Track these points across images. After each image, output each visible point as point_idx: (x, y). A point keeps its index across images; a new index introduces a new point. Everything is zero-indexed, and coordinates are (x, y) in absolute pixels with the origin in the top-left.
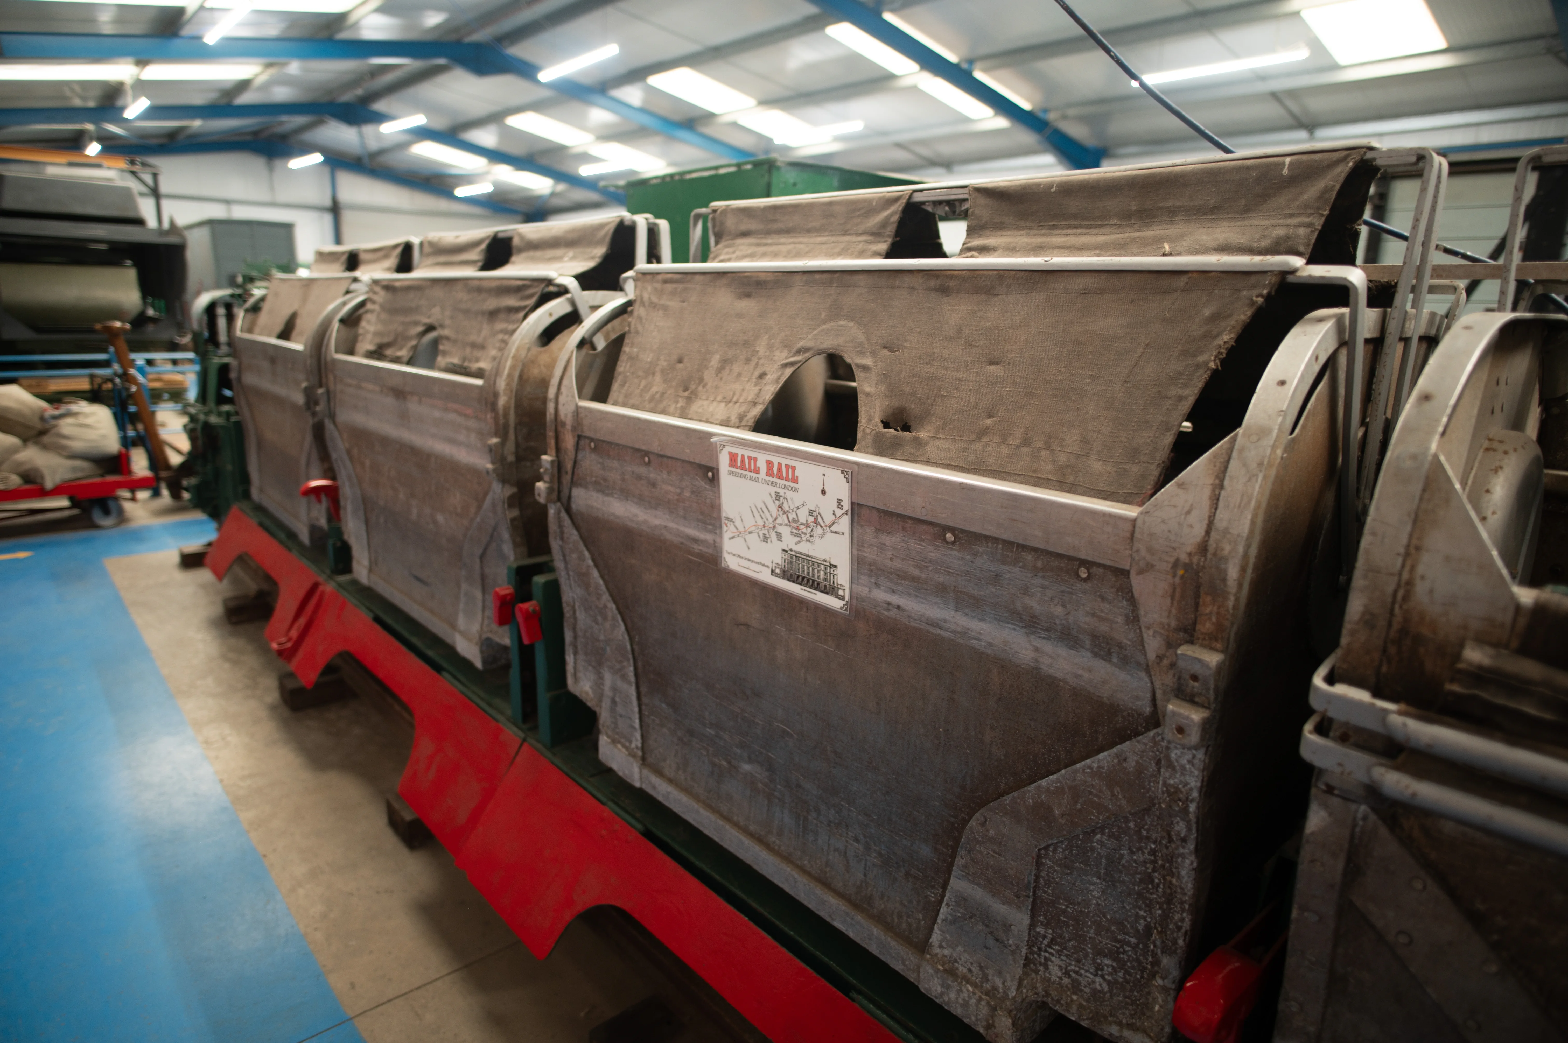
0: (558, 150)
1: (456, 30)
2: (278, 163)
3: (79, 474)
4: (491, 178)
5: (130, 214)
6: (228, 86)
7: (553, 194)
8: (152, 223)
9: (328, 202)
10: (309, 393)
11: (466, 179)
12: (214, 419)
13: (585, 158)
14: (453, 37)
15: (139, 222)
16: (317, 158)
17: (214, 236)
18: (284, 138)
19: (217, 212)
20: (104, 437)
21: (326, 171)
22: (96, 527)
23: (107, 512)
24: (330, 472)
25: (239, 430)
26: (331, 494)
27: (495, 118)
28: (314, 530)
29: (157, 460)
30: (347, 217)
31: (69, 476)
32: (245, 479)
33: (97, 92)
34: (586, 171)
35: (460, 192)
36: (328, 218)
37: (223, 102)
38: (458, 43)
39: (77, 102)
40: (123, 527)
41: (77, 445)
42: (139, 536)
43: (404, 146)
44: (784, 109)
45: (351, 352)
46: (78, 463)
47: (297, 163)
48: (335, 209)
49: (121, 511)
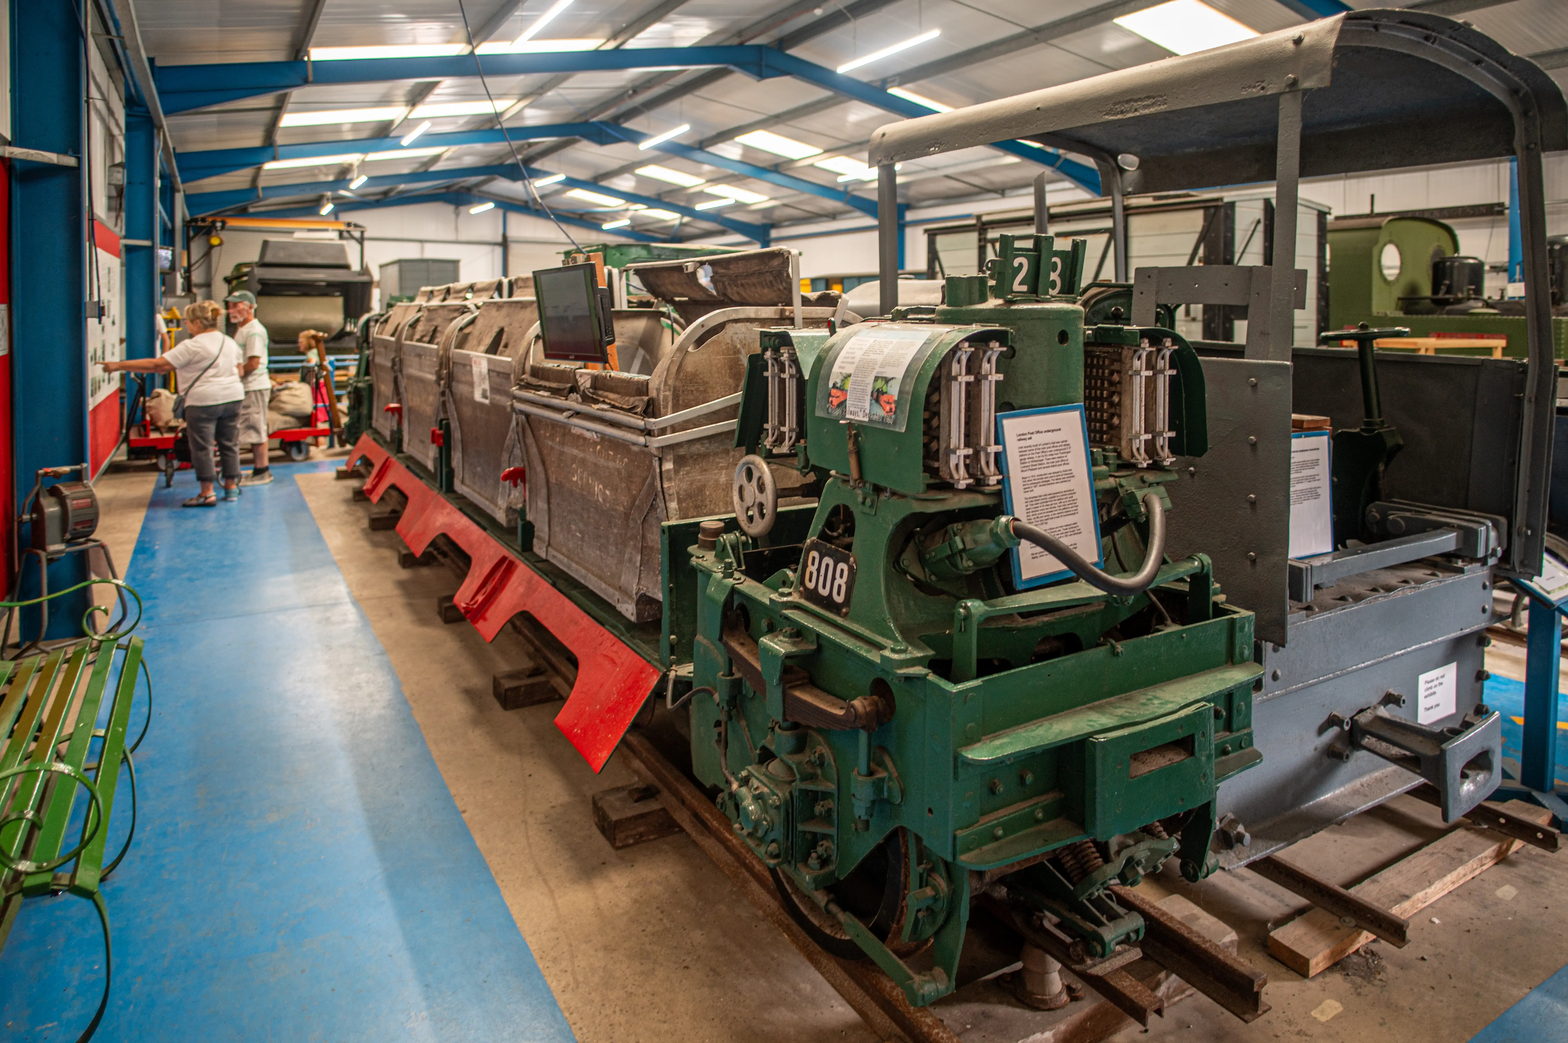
0: (679, 190)
1: (585, 113)
2: (463, 209)
3: (288, 426)
4: (630, 214)
5: (341, 262)
6: (425, 160)
7: (682, 225)
8: (356, 267)
9: (500, 239)
10: (393, 360)
11: (613, 215)
12: (360, 385)
13: (703, 196)
14: (583, 119)
15: (346, 267)
16: (491, 205)
17: (401, 271)
18: (469, 189)
19: (411, 252)
20: (304, 402)
21: (500, 212)
22: (294, 460)
23: (300, 451)
24: (399, 401)
25: (371, 387)
26: (399, 410)
27: (627, 169)
28: (392, 432)
29: (333, 421)
30: (514, 249)
31: (282, 426)
32: (370, 417)
33: (336, 170)
34: (701, 207)
35: (605, 226)
36: (499, 250)
37: (422, 170)
38: (586, 122)
39: (322, 178)
40: (309, 462)
41: (289, 408)
42: (316, 466)
43: (557, 192)
44: (848, 155)
45: (411, 340)
46: (288, 418)
47: (476, 210)
48: (505, 244)
49: (308, 452)
